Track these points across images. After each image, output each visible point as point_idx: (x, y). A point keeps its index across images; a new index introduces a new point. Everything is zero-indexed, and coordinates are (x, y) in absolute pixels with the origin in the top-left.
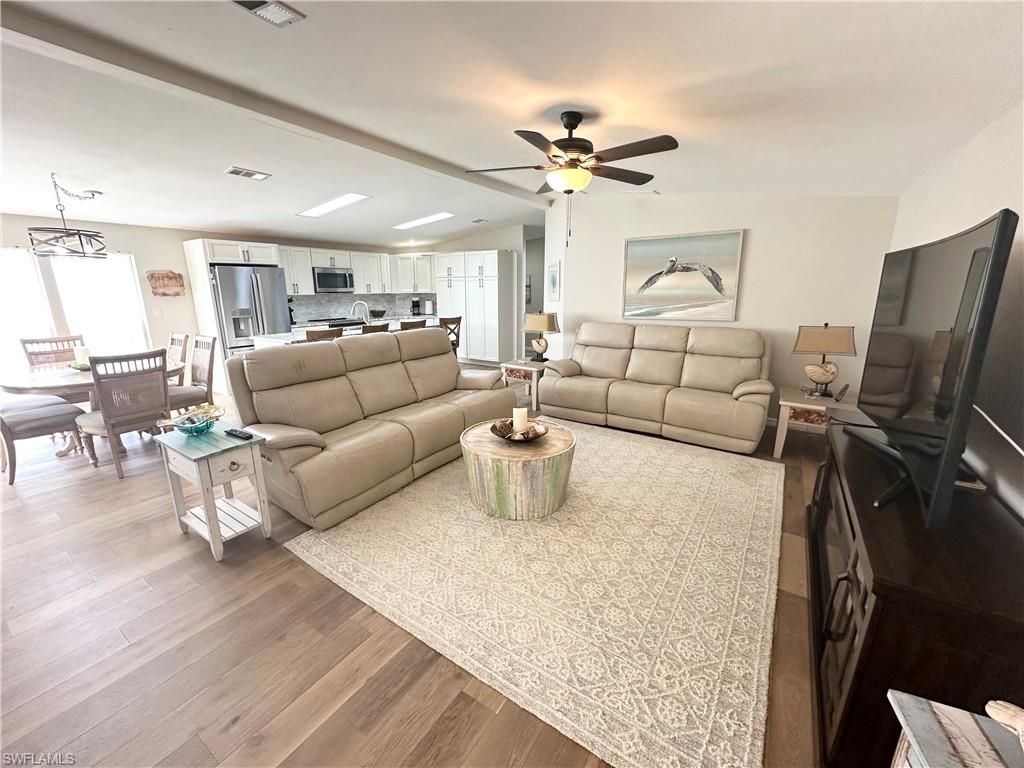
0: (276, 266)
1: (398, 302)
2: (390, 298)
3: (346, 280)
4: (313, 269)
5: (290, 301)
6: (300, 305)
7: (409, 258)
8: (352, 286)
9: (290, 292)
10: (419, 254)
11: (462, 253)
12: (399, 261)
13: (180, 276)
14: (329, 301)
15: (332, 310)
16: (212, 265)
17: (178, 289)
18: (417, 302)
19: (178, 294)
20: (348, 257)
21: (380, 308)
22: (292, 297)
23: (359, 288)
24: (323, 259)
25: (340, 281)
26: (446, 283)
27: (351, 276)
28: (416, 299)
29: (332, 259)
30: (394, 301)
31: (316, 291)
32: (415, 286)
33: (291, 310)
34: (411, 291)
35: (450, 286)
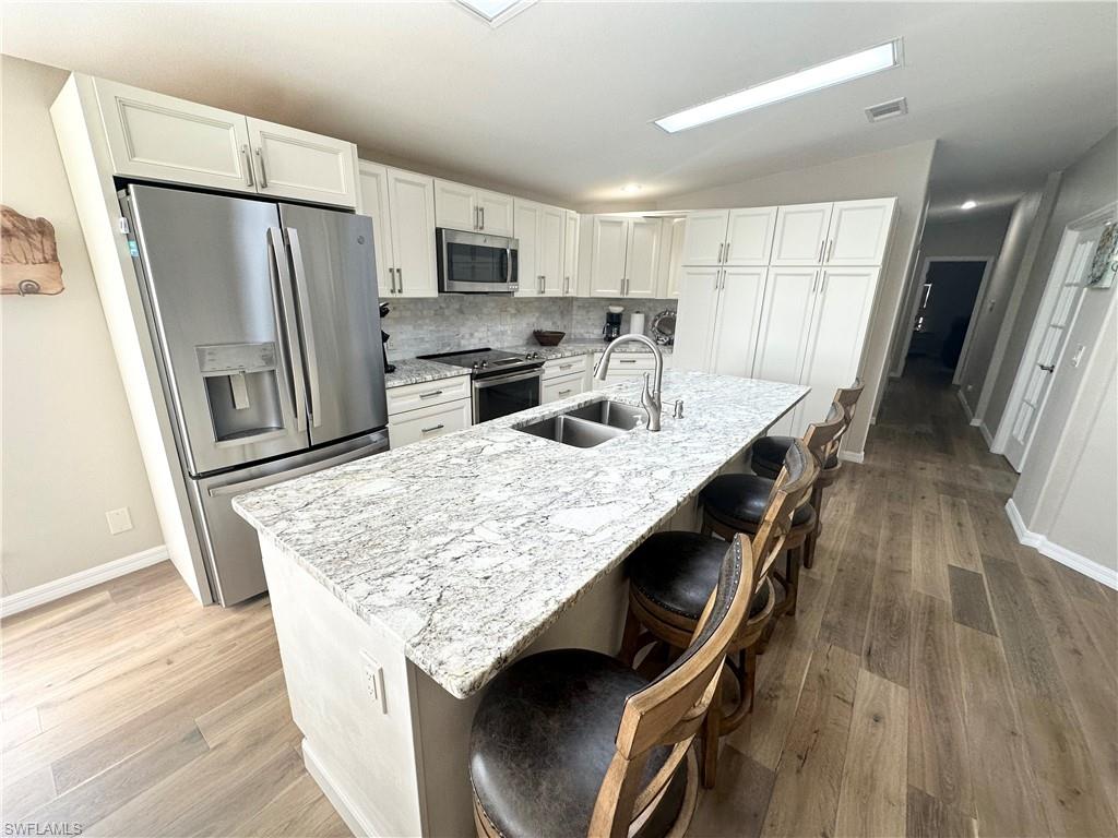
0: (350, 211)
1: (578, 315)
2: (565, 304)
3: (502, 263)
4: (439, 232)
5: (384, 312)
6: (400, 320)
7: (620, 223)
8: (515, 279)
9: (384, 291)
10: (639, 215)
11: (726, 211)
12: (599, 229)
13: (43, 228)
14: (461, 311)
15: (464, 331)
16: (121, 183)
17: (35, 273)
18: (619, 316)
20: (509, 208)
21: (547, 326)
22: (387, 301)
23: (526, 288)
24: (460, 208)
25: (491, 264)
26: (712, 279)
27: (515, 253)
28: (616, 310)
29: (479, 210)
30: (569, 312)
31: (441, 290)
32: (625, 284)
33: (385, 337)
34: (615, 293)
35: (720, 286)
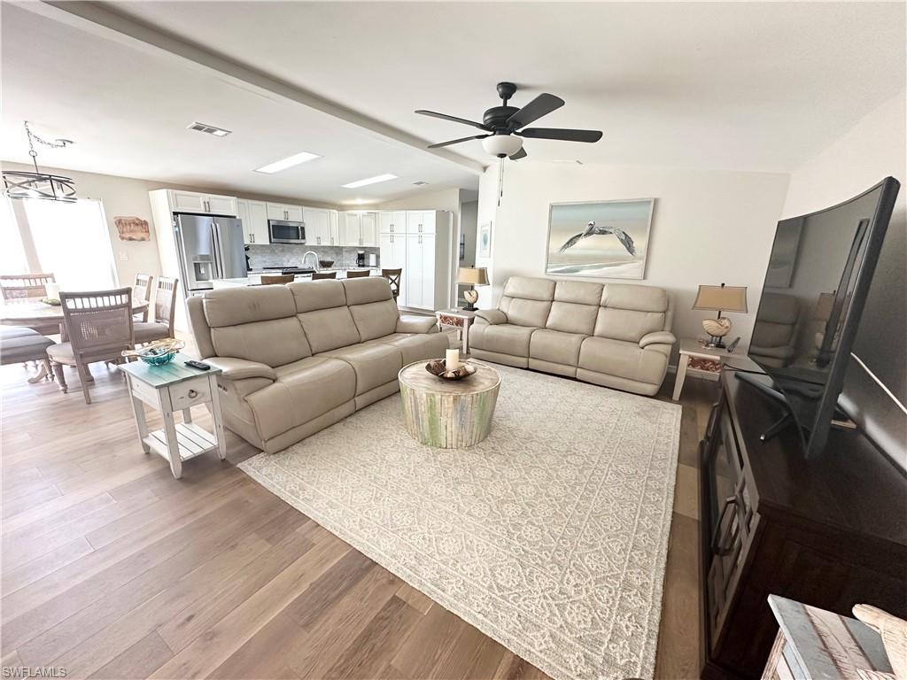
0: (235, 217)
1: (345, 255)
2: (338, 250)
3: (299, 232)
4: (269, 221)
5: (247, 249)
6: (255, 253)
7: (356, 215)
8: (304, 238)
9: (247, 241)
10: (365, 212)
11: (404, 212)
12: (347, 217)
13: (146, 223)
14: (283, 251)
15: (284, 259)
16: (175, 214)
17: (144, 235)
18: (362, 255)
19: (143, 239)
20: (300, 212)
21: (328, 259)
22: (249, 246)
23: (310, 241)
24: (278, 213)
25: (293, 233)
26: (389, 239)
27: (303, 229)
28: (361, 252)
29: (286, 213)
30: (341, 254)
31: (270, 242)
32: (361, 241)
33: (247, 258)
34: (357, 245)
35: (392, 241)
